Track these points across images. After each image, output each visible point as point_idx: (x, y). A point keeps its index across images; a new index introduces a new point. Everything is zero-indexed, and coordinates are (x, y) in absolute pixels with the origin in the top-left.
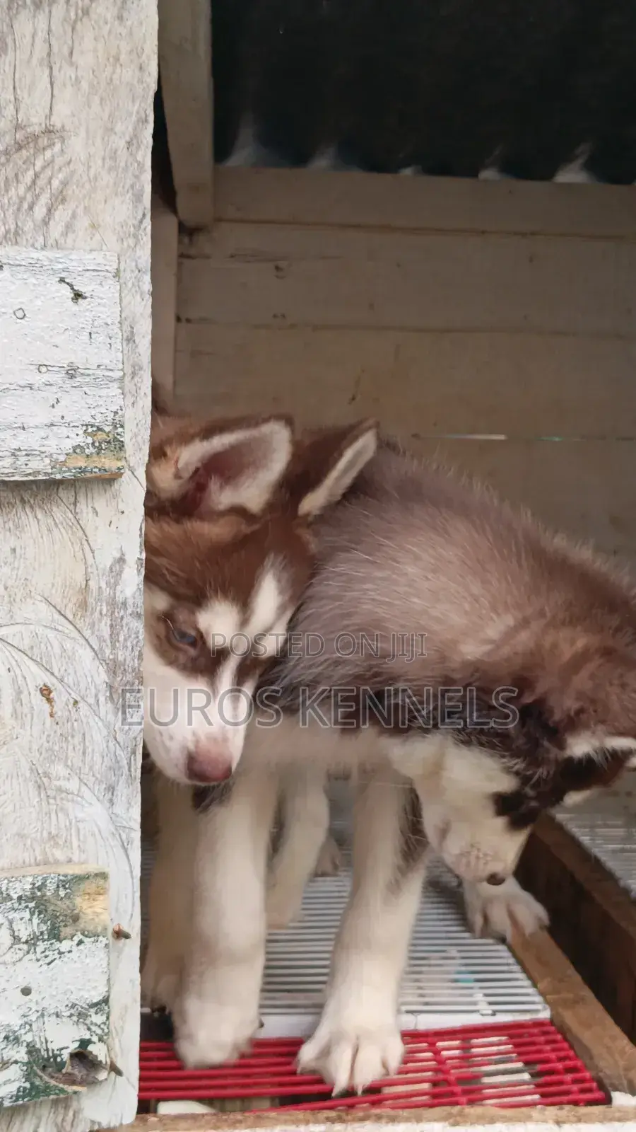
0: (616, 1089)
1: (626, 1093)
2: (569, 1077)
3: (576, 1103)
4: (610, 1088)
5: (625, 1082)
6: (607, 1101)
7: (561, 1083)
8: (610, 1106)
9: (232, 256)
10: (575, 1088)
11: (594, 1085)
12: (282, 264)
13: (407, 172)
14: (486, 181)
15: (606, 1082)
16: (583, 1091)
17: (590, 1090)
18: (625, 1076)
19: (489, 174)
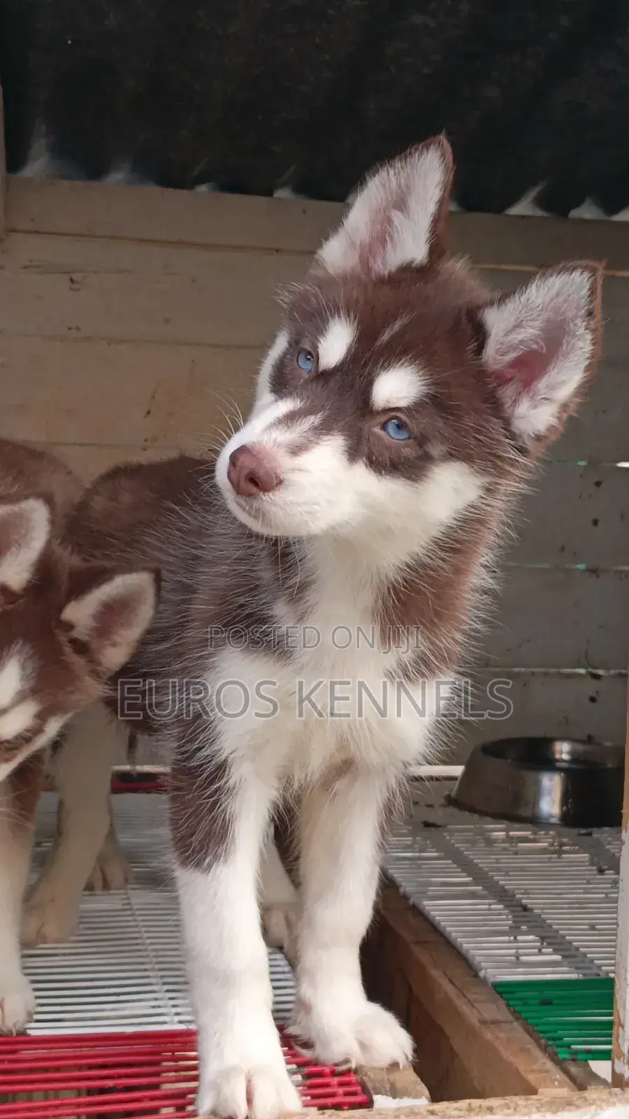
0: (377, 1093)
1: (387, 1095)
2: (335, 1080)
3: (338, 1107)
4: (372, 1092)
5: (388, 1087)
6: (369, 1104)
7: (328, 1085)
8: (370, 1109)
9: (26, 267)
10: (341, 1091)
11: (359, 1088)
12: (75, 276)
13: (203, 189)
14: (279, 199)
15: (370, 1085)
16: (347, 1094)
17: (354, 1094)
18: (388, 1080)
19: (283, 194)
